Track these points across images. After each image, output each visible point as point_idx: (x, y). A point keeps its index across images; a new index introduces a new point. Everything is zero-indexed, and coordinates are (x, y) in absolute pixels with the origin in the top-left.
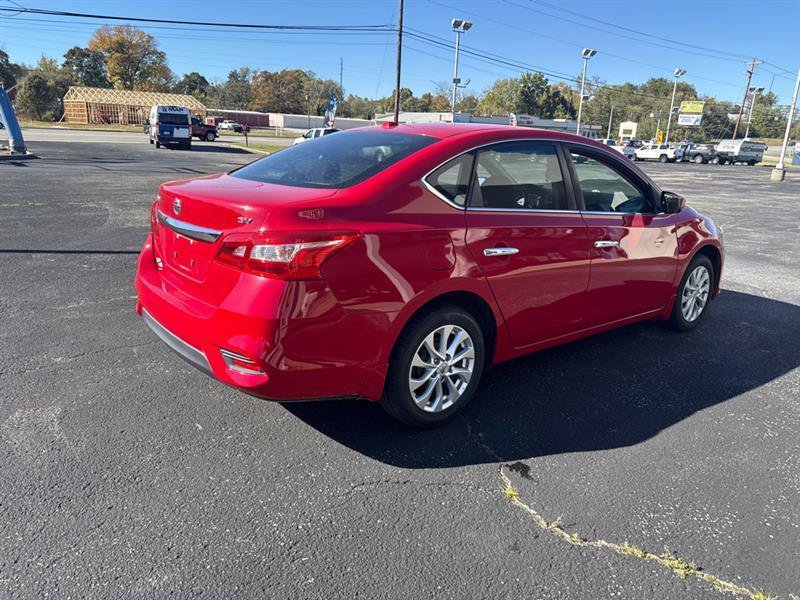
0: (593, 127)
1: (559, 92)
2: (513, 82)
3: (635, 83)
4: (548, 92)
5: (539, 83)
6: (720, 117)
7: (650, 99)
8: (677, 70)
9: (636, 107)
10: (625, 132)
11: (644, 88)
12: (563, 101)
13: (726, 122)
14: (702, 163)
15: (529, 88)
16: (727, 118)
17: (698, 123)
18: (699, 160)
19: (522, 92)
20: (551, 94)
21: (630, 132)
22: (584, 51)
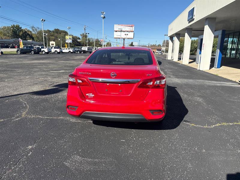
0: (41, 43)
1: (26, 32)
2: (8, 27)
3: (50, 30)
4: (22, 31)
5: (18, 28)
6: (76, 40)
7: (56, 34)
8: (68, 27)
9: (52, 37)
10: (52, 44)
11: (53, 32)
12: (28, 34)
13: (77, 42)
14: (80, 53)
15: (15, 30)
16: (77, 41)
17: (71, 42)
18: (79, 52)
19: (13, 31)
20: (24, 32)
21: (53, 44)
22: (41, 19)
